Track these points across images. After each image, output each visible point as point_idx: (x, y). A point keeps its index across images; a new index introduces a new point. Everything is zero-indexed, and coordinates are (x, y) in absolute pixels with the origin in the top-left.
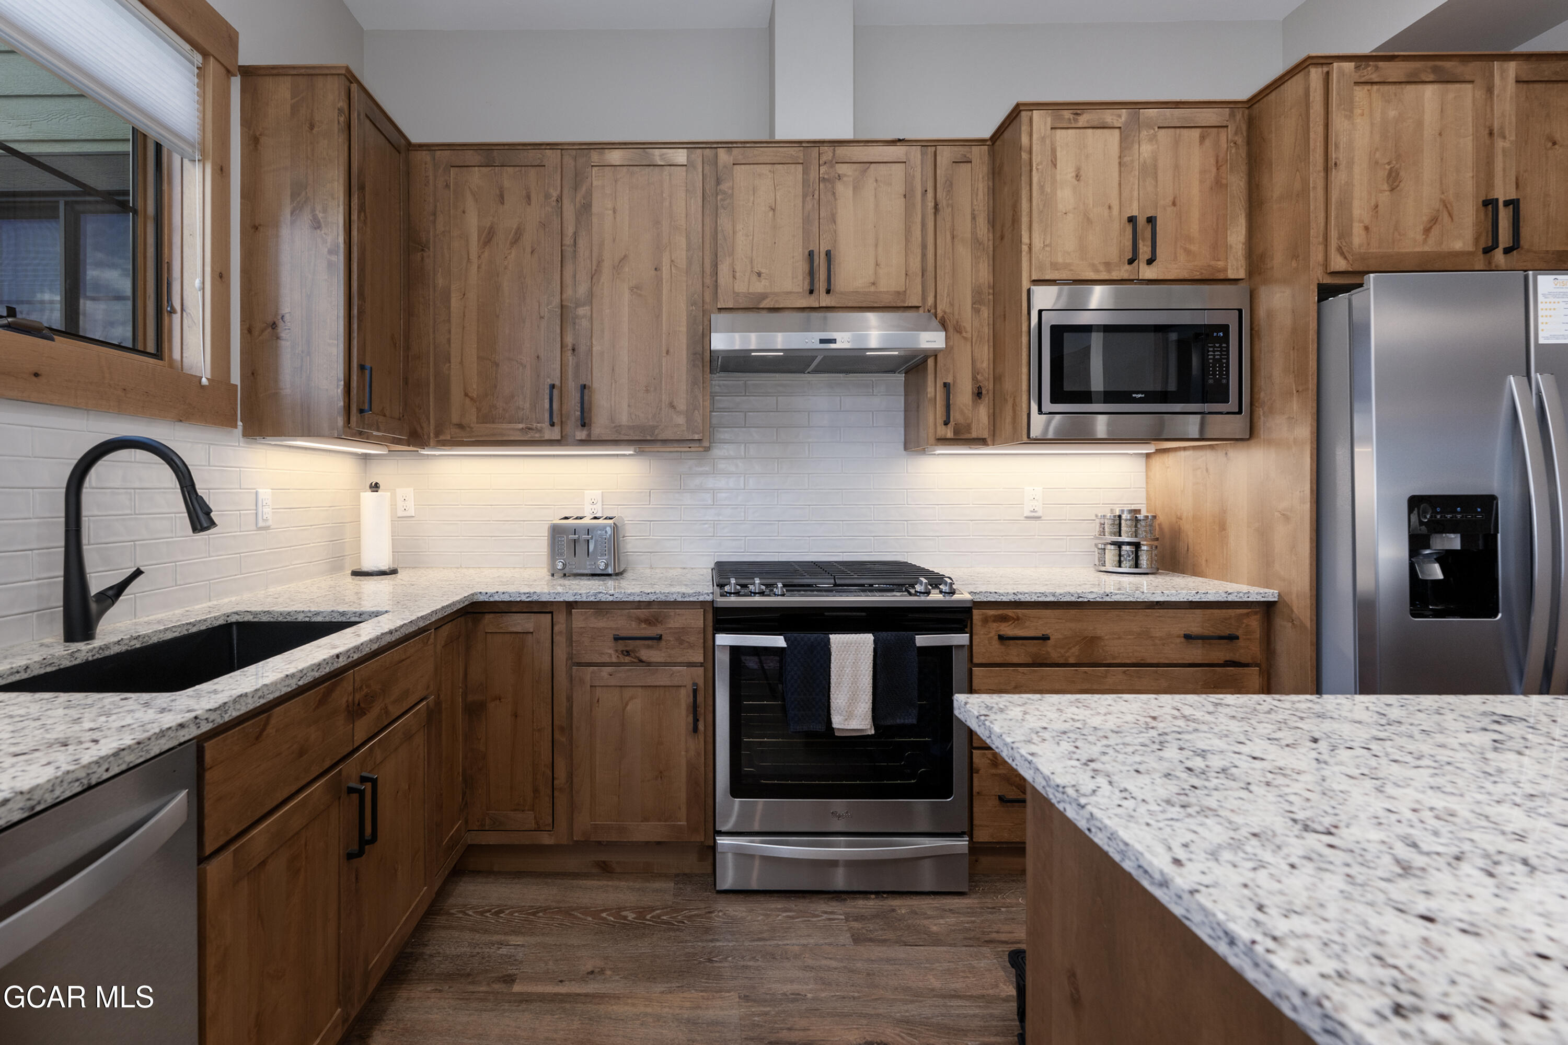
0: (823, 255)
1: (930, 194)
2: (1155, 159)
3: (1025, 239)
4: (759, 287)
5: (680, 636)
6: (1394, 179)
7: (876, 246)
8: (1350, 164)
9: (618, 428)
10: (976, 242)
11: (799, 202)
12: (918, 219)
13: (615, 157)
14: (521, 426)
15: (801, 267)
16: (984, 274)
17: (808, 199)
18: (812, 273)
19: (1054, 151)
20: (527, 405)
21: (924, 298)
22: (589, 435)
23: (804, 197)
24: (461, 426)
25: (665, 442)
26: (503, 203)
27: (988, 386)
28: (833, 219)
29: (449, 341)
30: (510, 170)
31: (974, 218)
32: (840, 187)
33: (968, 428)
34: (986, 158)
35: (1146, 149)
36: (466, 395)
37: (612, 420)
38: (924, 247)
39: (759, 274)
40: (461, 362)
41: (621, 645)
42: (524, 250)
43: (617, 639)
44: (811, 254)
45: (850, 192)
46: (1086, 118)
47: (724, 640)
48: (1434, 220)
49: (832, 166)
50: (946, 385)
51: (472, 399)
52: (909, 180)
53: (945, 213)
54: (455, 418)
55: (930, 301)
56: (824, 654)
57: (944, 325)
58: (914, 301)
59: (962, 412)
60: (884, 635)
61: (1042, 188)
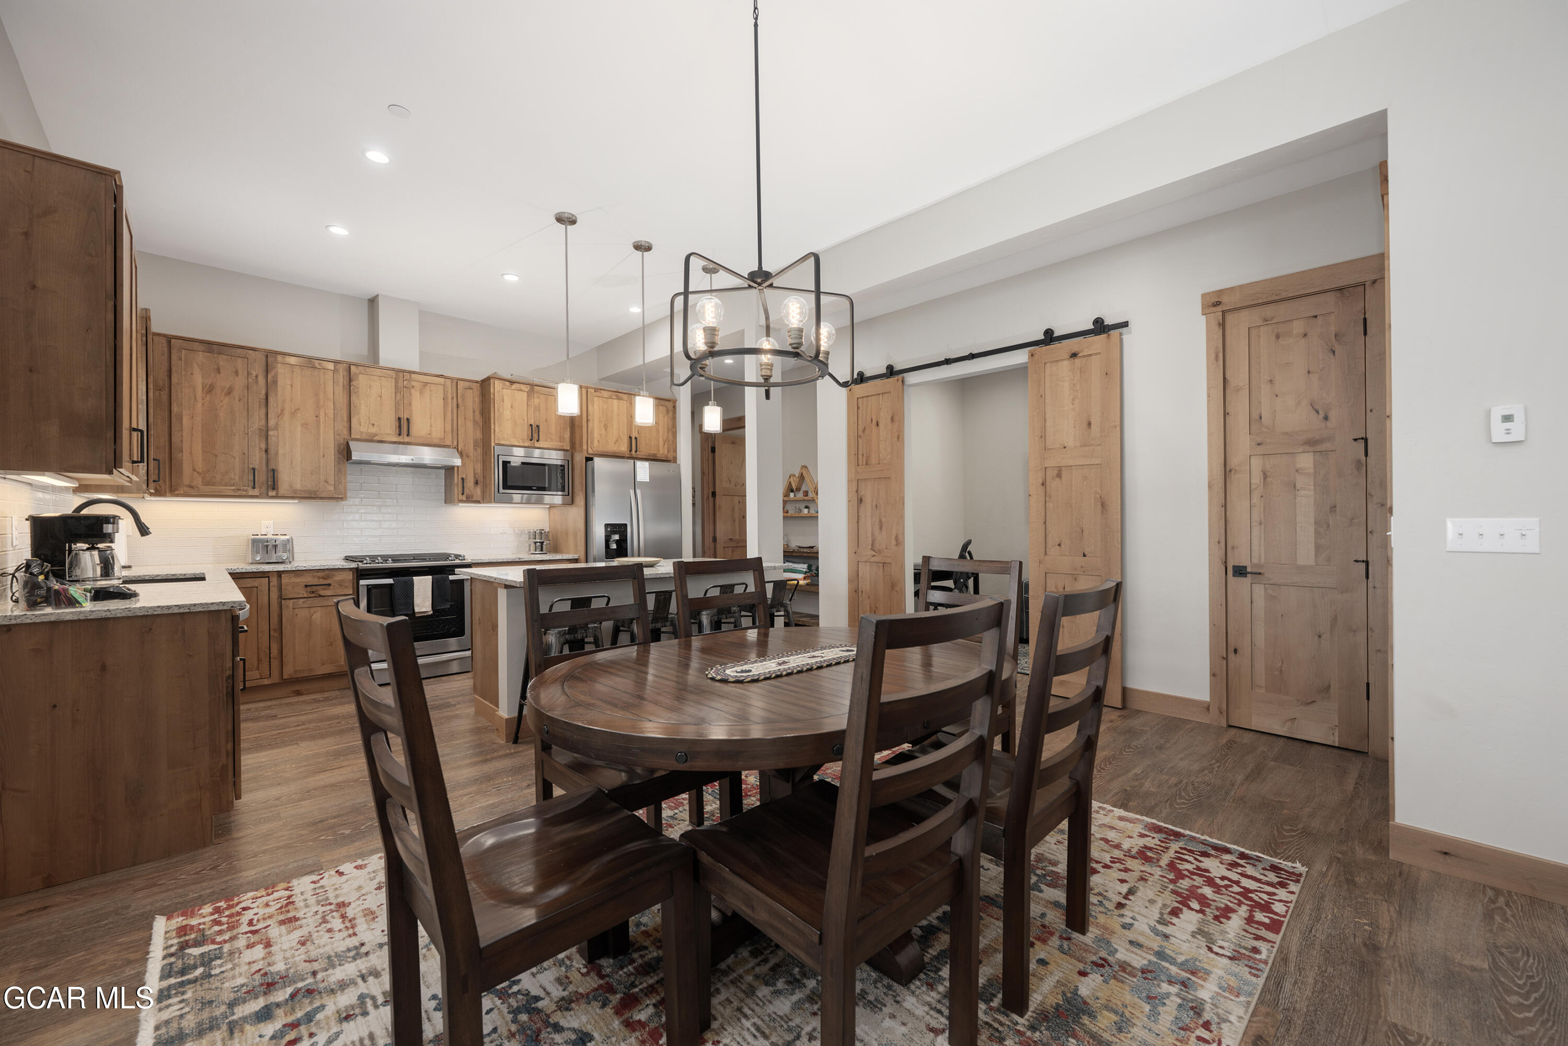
0: (405, 420)
1: (455, 399)
2: (539, 405)
3: (492, 427)
4: (373, 430)
5: (341, 584)
6: (606, 427)
7: (431, 418)
8: (593, 420)
9: (295, 491)
10: (474, 421)
11: (393, 395)
12: (450, 409)
13: (292, 360)
14: (233, 488)
15: (394, 424)
16: (479, 435)
17: (398, 394)
18: (400, 427)
19: (503, 396)
20: (237, 477)
21: (453, 442)
22: (277, 494)
23: (396, 393)
24: (191, 487)
25: (321, 498)
26: (219, 373)
27: (481, 480)
28: (410, 404)
29: (182, 441)
30: (225, 357)
31: (474, 412)
32: (413, 391)
33: (472, 496)
34: (479, 389)
35: (536, 401)
36: (194, 470)
37: (291, 487)
38: (452, 421)
39: (373, 425)
40: (191, 453)
41: (309, 589)
42: (234, 399)
43: (306, 586)
44: (399, 419)
45: (418, 394)
46: (515, 386)
47: (362, 582)
48: (617, 440)
49: (409, 382)
50: (463, 479)
51: (198, 473)
52: (445, 393)
53: (461, 408)
54: (186, 480)
55: (455, 443)
56: (411, 585)
57: (461, 455)
58: (449, 443)
59: (470, 490)
60: (435, 576)
61: (498, 410)
